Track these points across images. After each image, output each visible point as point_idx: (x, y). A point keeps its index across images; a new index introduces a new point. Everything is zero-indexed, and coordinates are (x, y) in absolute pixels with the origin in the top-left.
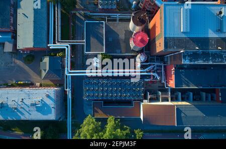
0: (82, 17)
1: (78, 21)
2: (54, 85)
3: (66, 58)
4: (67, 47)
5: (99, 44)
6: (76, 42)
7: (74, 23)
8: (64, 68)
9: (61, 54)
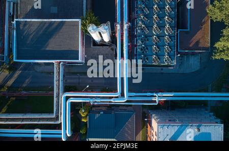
0: (16, 75)
1: (23, 83)
2: (144, 129)
3: (91, 101)
4: (67, 98)
5: (61, 31)
6: (58, 81)
7: (26, 89)
8: (111, 107)
9: (83, 113)
